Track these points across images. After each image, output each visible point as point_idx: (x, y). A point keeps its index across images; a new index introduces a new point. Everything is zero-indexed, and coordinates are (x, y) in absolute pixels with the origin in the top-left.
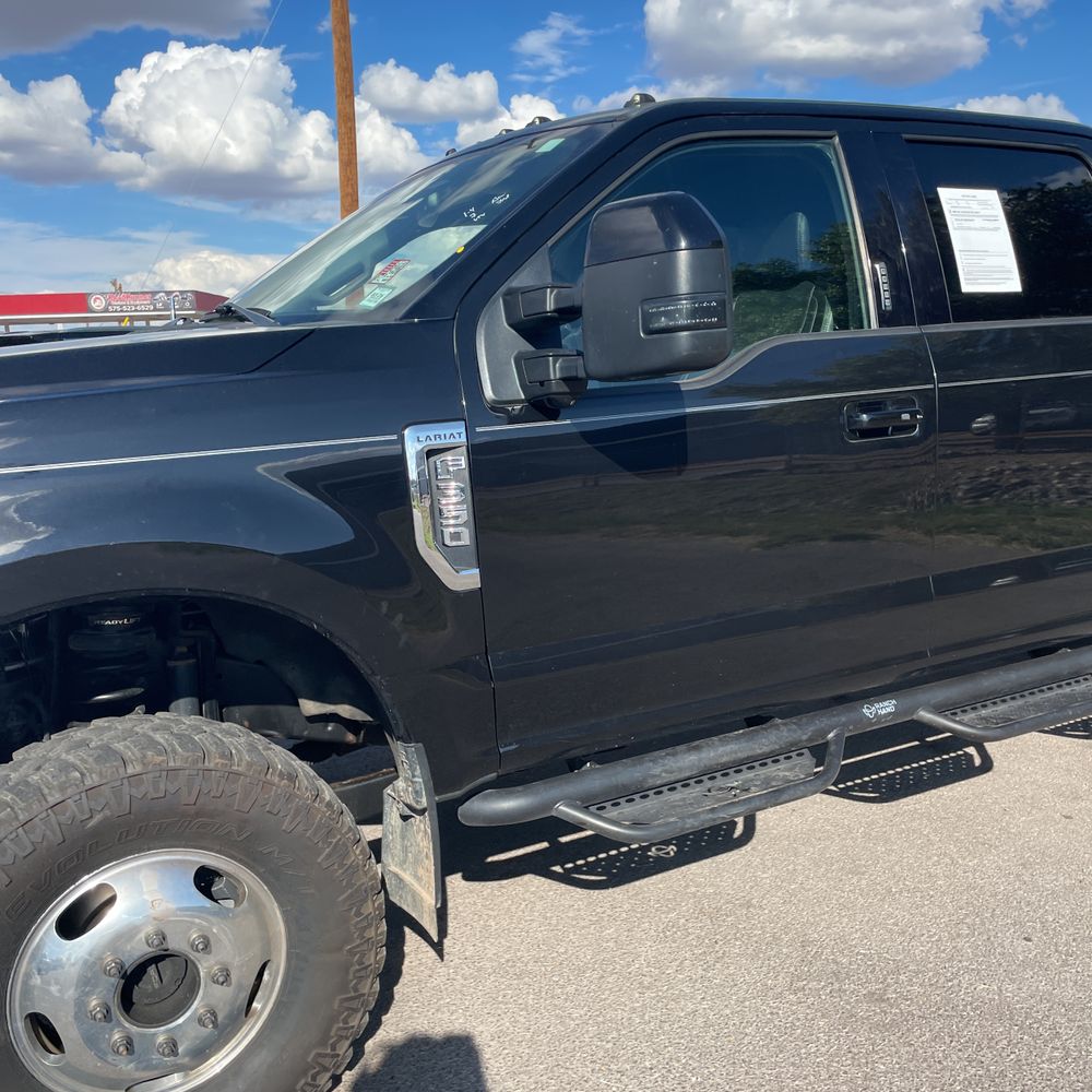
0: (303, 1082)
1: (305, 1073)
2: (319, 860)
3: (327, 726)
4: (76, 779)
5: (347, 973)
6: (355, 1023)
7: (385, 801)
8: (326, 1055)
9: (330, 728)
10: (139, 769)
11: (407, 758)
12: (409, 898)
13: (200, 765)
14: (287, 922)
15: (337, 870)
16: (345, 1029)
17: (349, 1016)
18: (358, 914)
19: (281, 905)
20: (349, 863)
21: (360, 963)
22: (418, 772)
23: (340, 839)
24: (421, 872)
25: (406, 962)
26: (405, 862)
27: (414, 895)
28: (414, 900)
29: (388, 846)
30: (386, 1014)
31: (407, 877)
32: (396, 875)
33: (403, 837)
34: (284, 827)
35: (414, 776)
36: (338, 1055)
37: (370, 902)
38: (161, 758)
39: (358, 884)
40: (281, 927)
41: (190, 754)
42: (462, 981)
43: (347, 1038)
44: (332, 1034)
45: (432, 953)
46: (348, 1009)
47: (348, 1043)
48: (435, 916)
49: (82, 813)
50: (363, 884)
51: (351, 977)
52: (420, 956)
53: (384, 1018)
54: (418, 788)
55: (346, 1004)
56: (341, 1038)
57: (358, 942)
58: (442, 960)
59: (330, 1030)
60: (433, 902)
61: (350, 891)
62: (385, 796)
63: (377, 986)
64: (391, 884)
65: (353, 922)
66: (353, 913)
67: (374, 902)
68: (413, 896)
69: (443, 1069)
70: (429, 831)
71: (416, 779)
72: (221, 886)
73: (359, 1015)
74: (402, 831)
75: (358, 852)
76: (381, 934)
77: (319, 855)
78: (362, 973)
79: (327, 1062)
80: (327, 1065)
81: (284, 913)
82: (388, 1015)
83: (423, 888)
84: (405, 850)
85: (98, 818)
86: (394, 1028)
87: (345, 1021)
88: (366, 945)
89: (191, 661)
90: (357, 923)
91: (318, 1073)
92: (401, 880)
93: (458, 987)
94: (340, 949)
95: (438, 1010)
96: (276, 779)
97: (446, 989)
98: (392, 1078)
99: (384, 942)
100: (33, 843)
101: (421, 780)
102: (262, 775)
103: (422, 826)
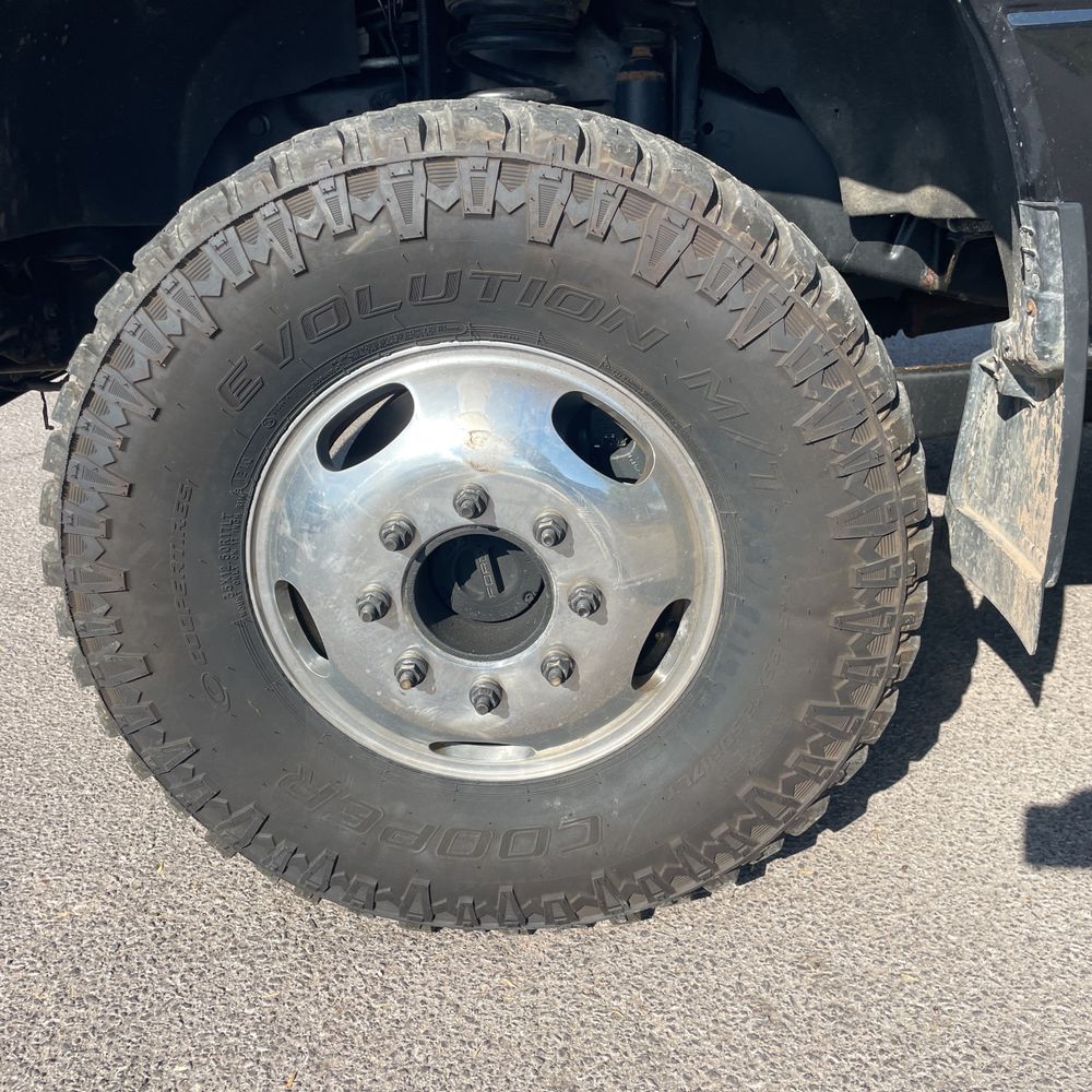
0: (724, 828)
1: (729, 815)
2: (798, 423)
3: (888, 250)
4: (333, 150)
5: (832, 660)
6: (839, 757)
7: (974, 380)
8: (770, 797)
9: (894, 255)
10: (448, 148)
11: (1036, 242)
12: (990, 566)
13: (569, 164)
14: (725, 538)
15: (836, 453)
16: (816, 762)
17: (826, 741)
18: (870, 553)
19: (718, 503)
20: (863, 444)
21: (861, 649)
22: (1057, 277)
23: (850, 389)
24: (1024, 518)
25: (972, 691)
26: (991, 500)
27: (1001, 560)
28: (999, 573)
29: (964, 469)
30: (918, 759)
31: (992, 528)
32: (971, 522)
33: (997, 453)
34: (729, 336)
35: (1044, 287)
36: (797, 804)
37: (897, 538)
38: (493, 134)
39: (877, 493)
40: (716, 548)
41: (550, 135)
42: (1067, 746)
43: (818, 780)
44: (790, 762)
45: (1020, 690)
46: (825, 728)
47: (817, 789)
48: (1038, 601)
49: (339, 221)
50: (888, 496)
51: (837, 672)
52: (997, 689)
53: (913, 765)
54: (1049, 317)
55: (820, 719)
56: (805, 776)
57: (862, 609)
58: (1037, 704)
59: (786, 756)
60: (1040, 577)
61: (858, 503)
62: (976, 370)
63: (891, 704)
64: (958, 537)
65: (856, 567)
66: (857, 550)
67: (908, 540)
68: (999, 564)
69: (1005, 886)
70: (1059, 430)
71: (1050, 294)
72: (629, 454)
73: (847, 746)
74: (998, 439)
75: (886, 427)
76: (914, 607)
77: (801, 413)
78: (864, 672)
79: (774, 809)
80: (773, 815)
81: (724, 521)
82: (922, 763)
83: (1023, 549)
84: (998, 475)
85: (366, 235)
86: (928, 785)
87: (818, 748)
88: (878, 618)
89: (653, 74)
90: (863, 572)
91: (754, 822)
92: (979, 531)
93: (1058, 754)
94: (822, 613)
95: (1012, 782)
96: (726, 227)
97: (1036, 752)
98: (904, 868)
99: (917, 625)
100: (252, 263)
101: (1061, 297)
102: (698, 211)
103: (1044, 420)
